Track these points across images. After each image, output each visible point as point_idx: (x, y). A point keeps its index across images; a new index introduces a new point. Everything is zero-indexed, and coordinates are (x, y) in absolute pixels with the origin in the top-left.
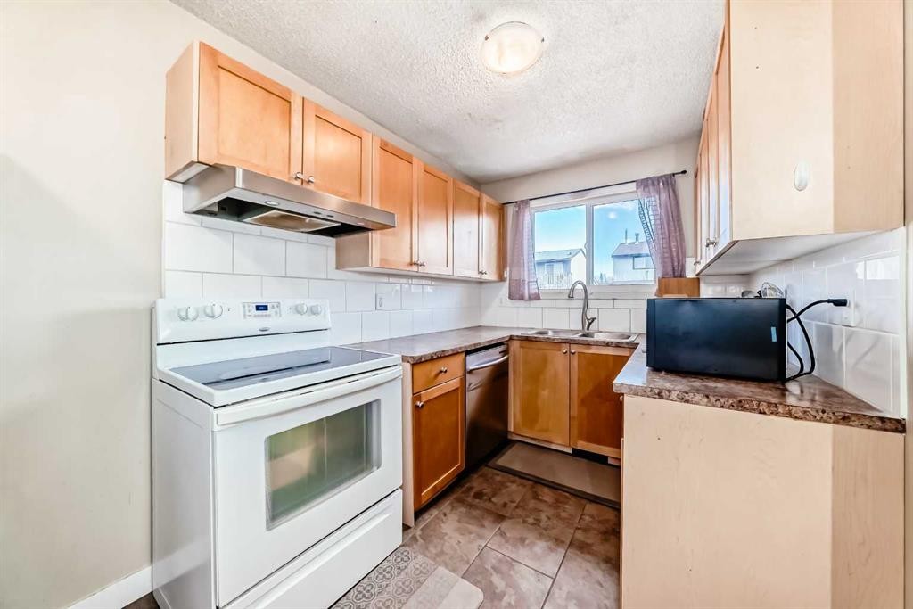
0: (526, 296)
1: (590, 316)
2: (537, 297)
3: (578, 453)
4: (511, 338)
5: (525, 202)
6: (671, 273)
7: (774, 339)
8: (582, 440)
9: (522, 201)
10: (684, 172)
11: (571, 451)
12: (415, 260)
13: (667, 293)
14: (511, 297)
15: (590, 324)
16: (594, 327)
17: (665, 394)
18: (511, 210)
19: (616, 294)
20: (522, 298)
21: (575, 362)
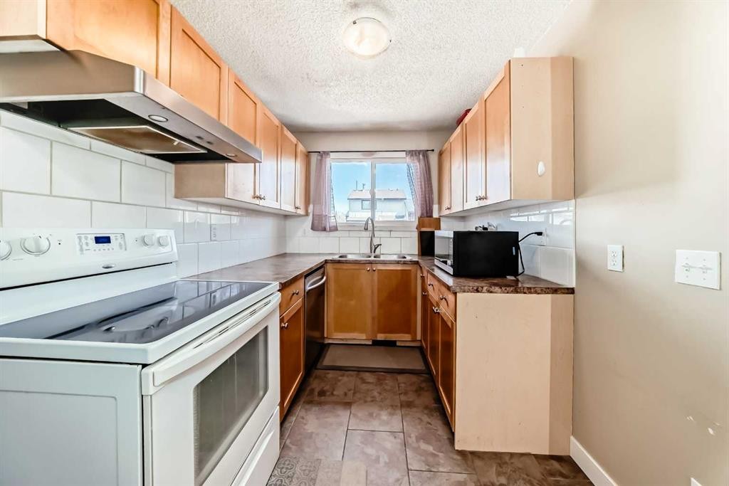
0: (328, 229)
1: (376, 242)
2: (335, 229)
3: (376, 343)
4: (326, 262)
5: (327, 153)
6: (425, 214)
7: (514, 254)
8: (381, 333)
9: (324, 152)
10: (433, 150)
11: (370, 343)
12: (257, 194)
13: (423, 227)
14: (313, 228)
15: (376, 248)
16: (378, 251)
17: (480, 289)
18: (314, 158)
19: (390, 228)
20: (324, 229)
21: (376, 278)
